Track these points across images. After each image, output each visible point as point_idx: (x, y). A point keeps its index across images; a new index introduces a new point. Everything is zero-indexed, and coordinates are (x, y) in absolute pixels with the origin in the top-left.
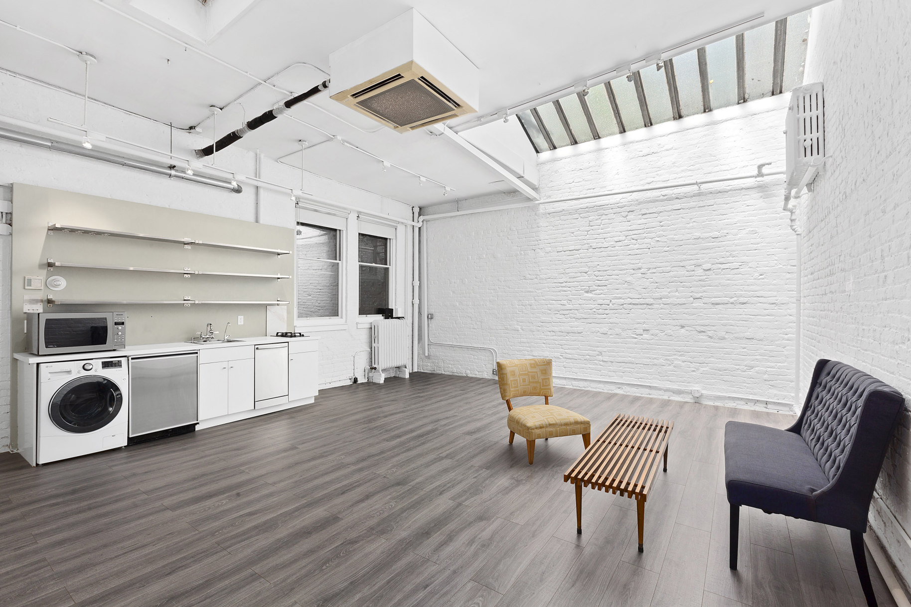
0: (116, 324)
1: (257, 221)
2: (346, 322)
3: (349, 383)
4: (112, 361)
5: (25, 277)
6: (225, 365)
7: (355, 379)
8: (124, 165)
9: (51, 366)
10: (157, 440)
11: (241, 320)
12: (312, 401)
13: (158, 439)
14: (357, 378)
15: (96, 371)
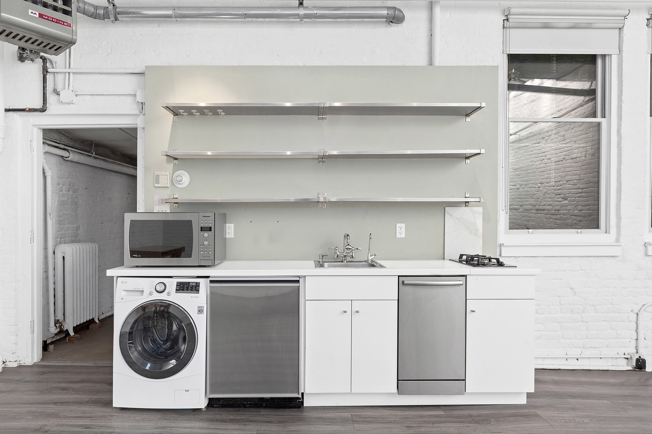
0: (202, 229)
1: (431, 64)
2: (618, 240)
3: (624, 366)
4: (189, 283)
5: (154, 173)
6: (346, 306)
7: (638, 360)
8: (246, 16)
9: (126, 282)
10: (247, 407)
11: (401, 230)
12: (523, 400)
13: (250, 407)
14: (644, 361)
15: (169, 294)
